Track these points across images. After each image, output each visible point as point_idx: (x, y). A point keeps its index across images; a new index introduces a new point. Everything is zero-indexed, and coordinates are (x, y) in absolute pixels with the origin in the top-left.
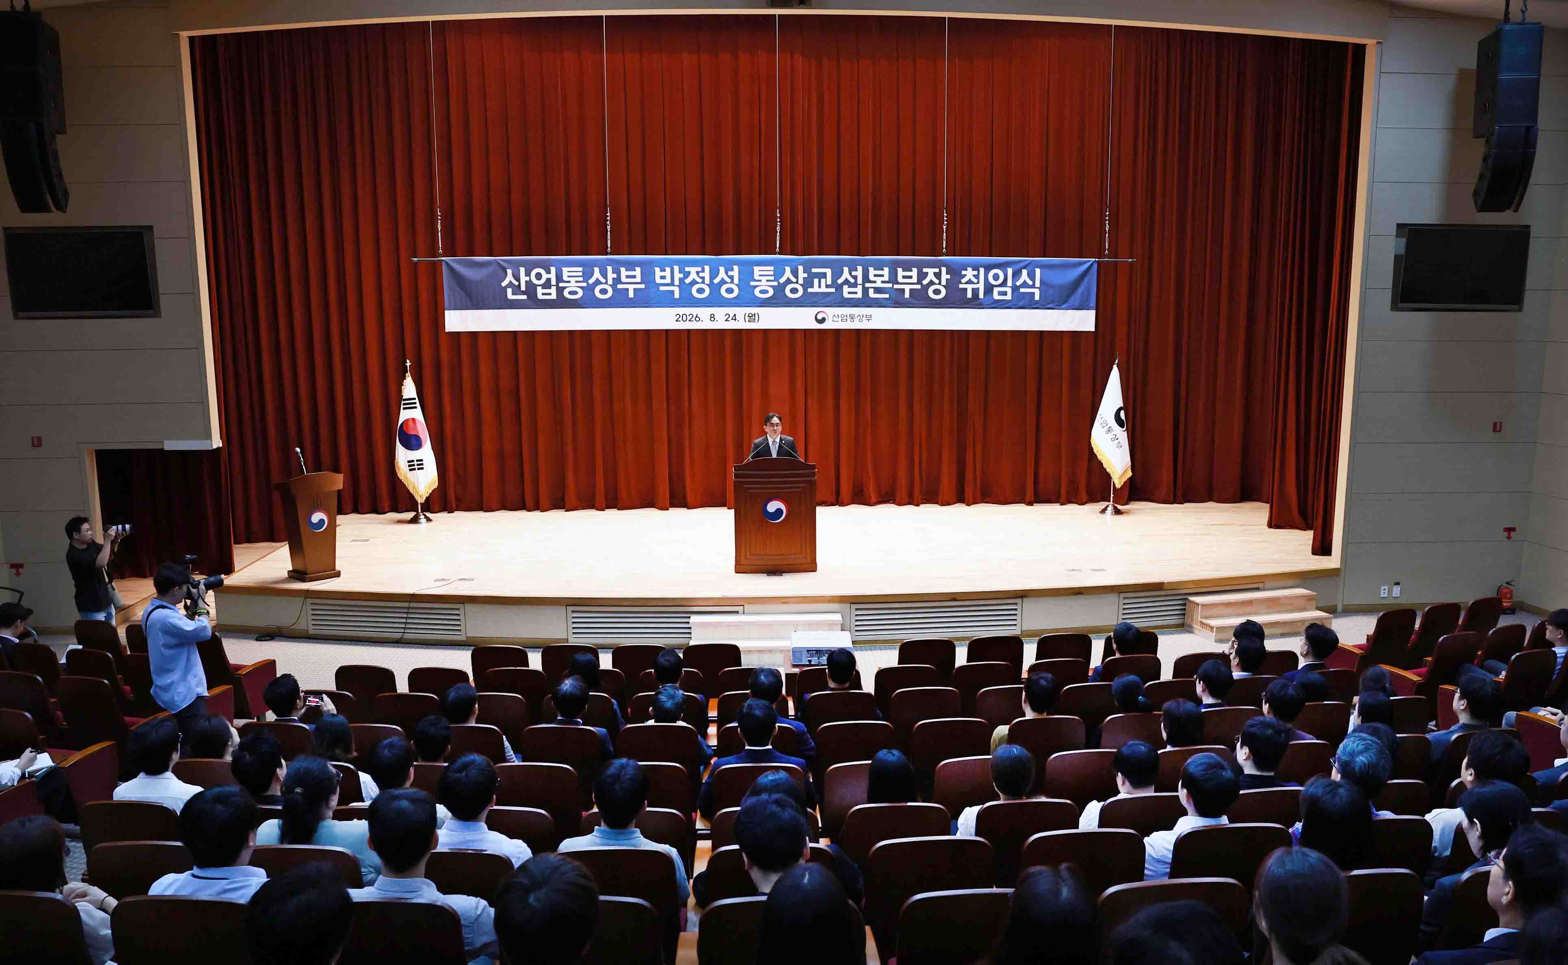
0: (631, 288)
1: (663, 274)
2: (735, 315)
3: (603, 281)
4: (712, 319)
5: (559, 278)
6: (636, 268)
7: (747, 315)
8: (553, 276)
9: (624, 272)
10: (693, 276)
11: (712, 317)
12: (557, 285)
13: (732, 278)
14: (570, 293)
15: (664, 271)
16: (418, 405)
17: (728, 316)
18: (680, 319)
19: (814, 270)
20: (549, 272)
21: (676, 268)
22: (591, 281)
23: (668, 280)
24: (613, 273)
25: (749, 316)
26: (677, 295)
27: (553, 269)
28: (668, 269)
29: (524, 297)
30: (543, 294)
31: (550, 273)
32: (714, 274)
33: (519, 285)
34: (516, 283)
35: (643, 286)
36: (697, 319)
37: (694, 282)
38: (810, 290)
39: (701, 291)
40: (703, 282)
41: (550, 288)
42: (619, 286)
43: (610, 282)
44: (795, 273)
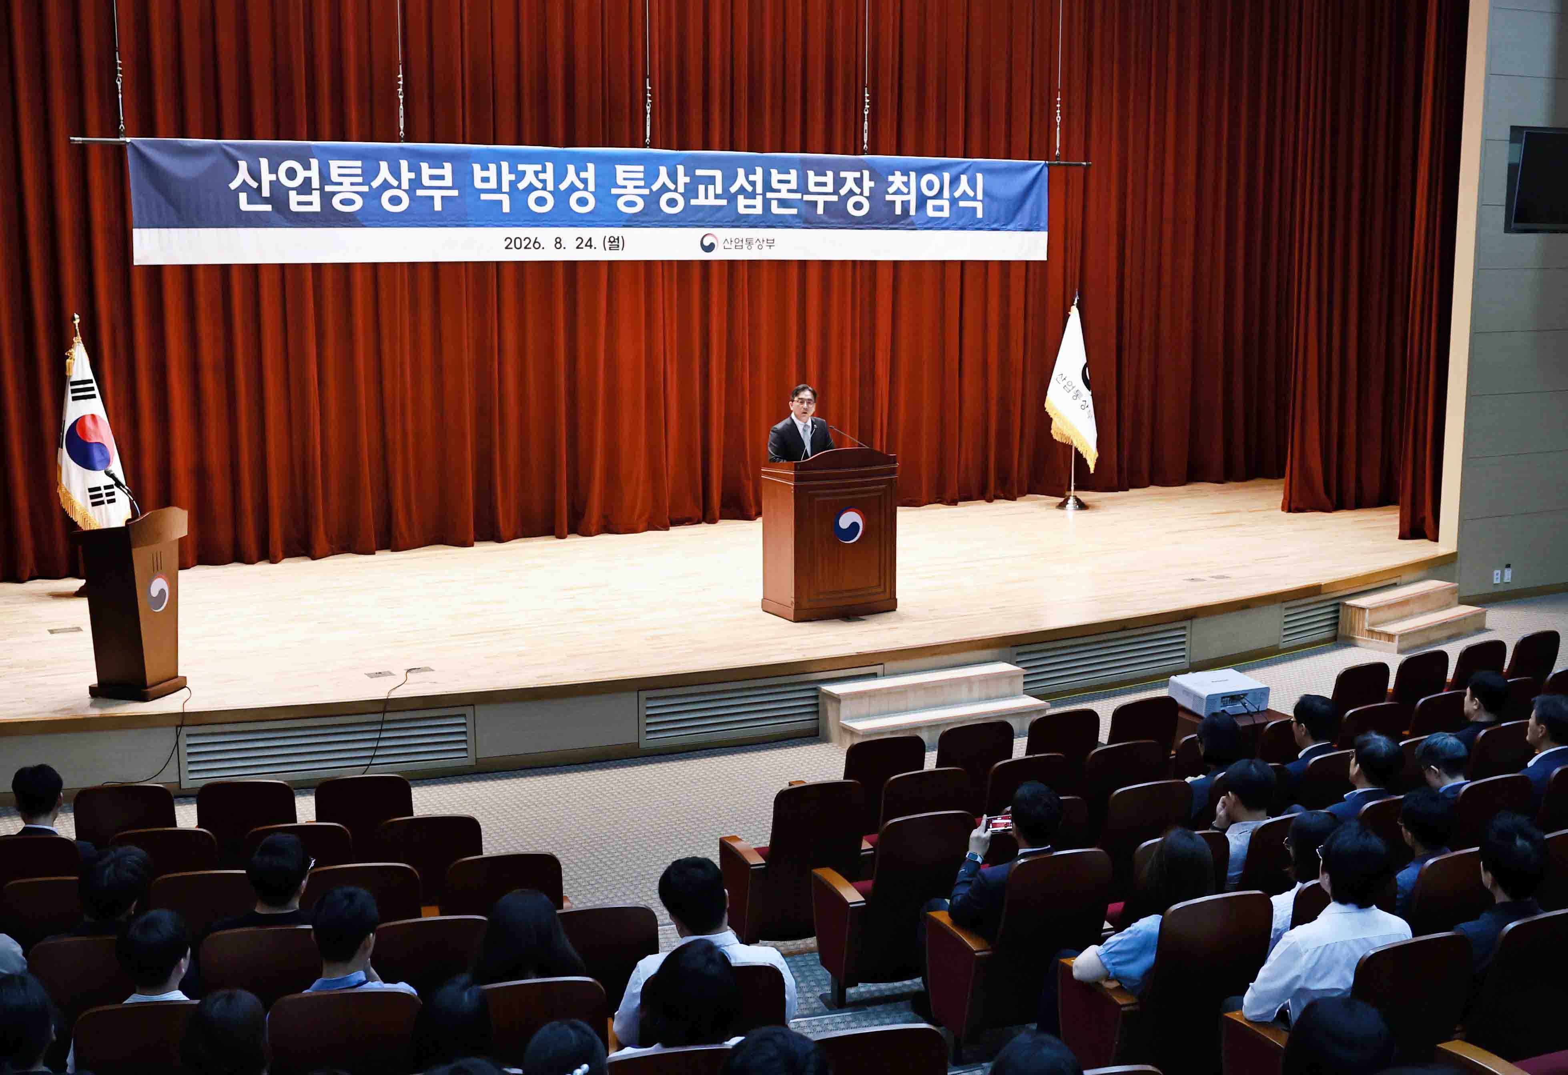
0: (438, 195)
1: (485, 174)
2: (590, 239)
3: (395, 183)
4: (558, 245)
5: (325, 178)
6: (445, 164)
7: (607, 240)
8: (314, 174)
9: (426, 170)
10: (530, 178)
11: (558, 242)
12: (321, 189)
13: (585, 181)
14: (343, 202)
15: (488, 169)
16: (96, 392)
17: (580, 240)
18: (512, 245)
19: (699, 172)
20: (307, 167)
21: (505, 165)
22: (376, 184)
23: (493, 185)
24: (410, 171)
25: (610, 241)
26: (506, 208)
27: (314, 163)
28: (493, 167)
29: (268, 208)
30: (299, 203)
31: (310, 169)
32: (560, 176)
33: (260, 188)
34: (255, 185)
35: (455, 193)
36: (537, 245)
37: (531, 188)
38: (693, 202)
39: (541, 201)
40: (544, 188)
41: (311, 194)
42: (420, 193)
43: (405, 185)
44: (673, 177)
